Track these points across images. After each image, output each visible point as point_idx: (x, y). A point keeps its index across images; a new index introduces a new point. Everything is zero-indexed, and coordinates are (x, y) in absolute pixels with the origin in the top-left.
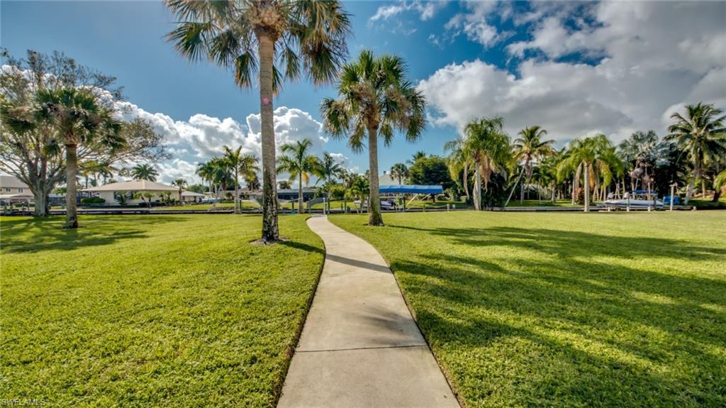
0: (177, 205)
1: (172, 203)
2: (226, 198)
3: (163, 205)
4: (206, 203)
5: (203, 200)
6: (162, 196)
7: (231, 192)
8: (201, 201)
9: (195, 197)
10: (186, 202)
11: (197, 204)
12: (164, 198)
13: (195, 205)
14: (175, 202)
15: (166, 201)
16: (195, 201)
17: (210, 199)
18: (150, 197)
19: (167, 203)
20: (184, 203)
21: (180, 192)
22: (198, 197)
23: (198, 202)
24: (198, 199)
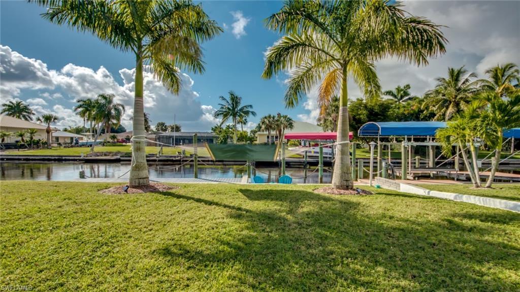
0: (44, 148)
1: (36, 144)
2: (111, 141)
3: (22, 147)
4: (83, 145)
5: (80, 141)
6: (21, 135)
7: (116, 134)
8: (77, 143)
9: (72, 138)
10: (60, 144)
11: (72, 147)
12: (25, 139)
13: (69, 147)
14: (41, 144)
15: (27, 142)
16: (71, 143)
17: (89, 141)
18: (5, 138)
19: (28, 145)
20: (56, 145)
21: (48, 131)
22: (74, 139)
23: (73, 144)
24: (74, 141)
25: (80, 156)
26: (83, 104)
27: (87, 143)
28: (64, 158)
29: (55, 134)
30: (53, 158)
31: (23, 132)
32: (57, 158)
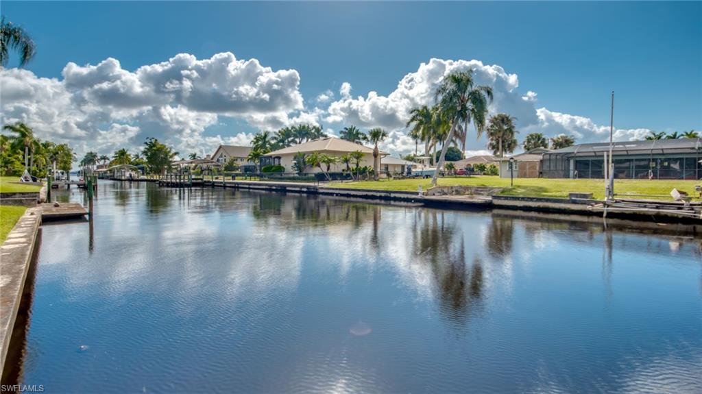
0: (370, 179)
1: (361, 174)
2: (447, 172)
4: (419, 176)
5: (413, 170)
6: (346, 161)
7: (453, 162)
8: (409, 172)
9: (403, 166)
10: (388, 175)
11: (403, 178)
12: (350, 166)
13: (399, 179)
14: (368, 173)
15: (353, 170)
16: (402, 173)
17: (425, 170)
18: (331, 164)
19: (354, 174)
20: (384, 176)
21: (376, 155)
22: (406, 167)
23: (405, 174)
24: (406, 170)
25: (417, 194)
26: (417, 115)
27: (422, 172)
28: (392, 195)
29: (384, 161)
30: (378, 194)
31: (349, 156)
32: (383, 194)
